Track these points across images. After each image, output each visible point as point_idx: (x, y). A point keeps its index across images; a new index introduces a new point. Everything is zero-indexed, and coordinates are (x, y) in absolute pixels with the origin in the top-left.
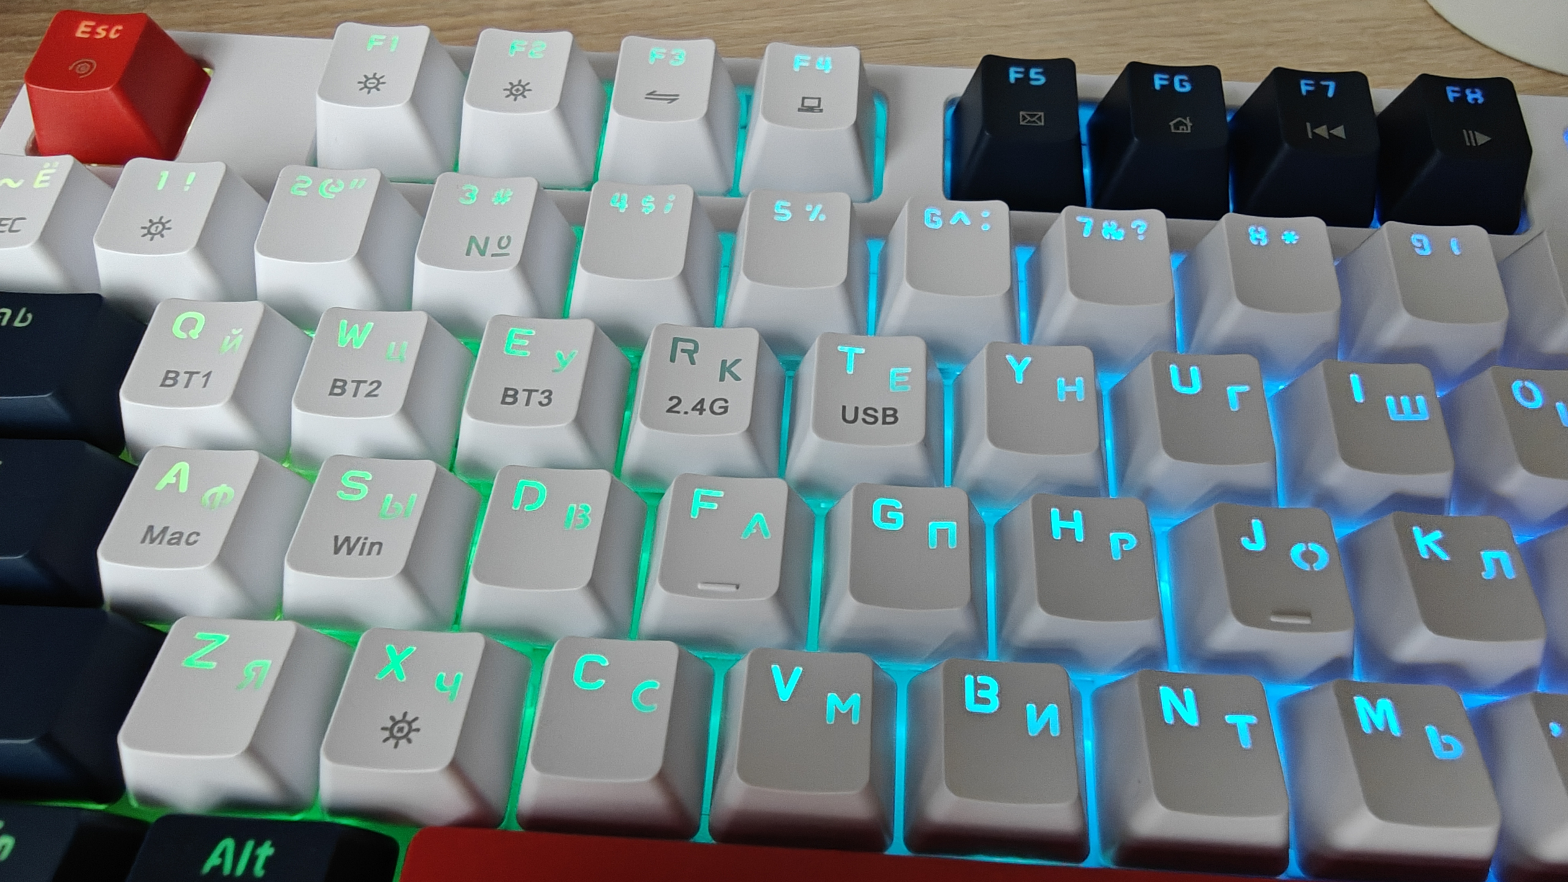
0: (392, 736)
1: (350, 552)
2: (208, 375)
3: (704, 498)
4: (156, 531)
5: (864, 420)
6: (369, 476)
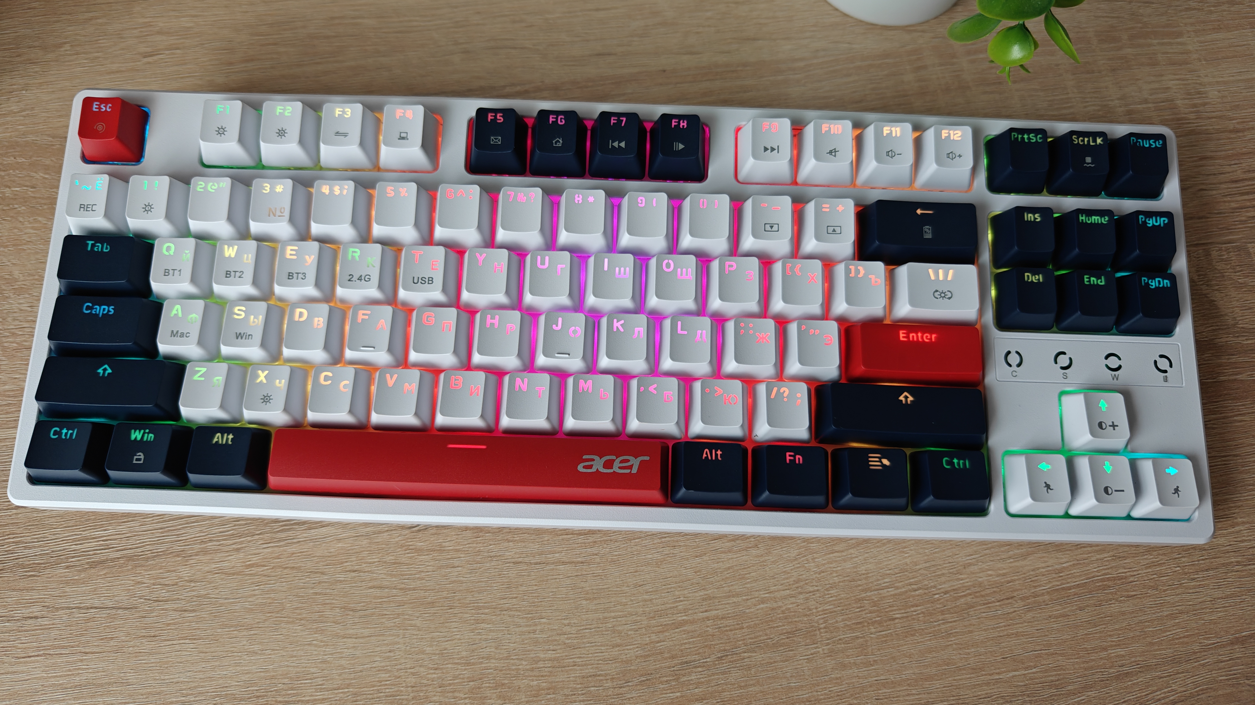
0: (264, 401)
1: (242, 338)
2: (180, 271)
3: (363, 314)
4: (175, 332)
5: (421, 283)
6: (244, 309)
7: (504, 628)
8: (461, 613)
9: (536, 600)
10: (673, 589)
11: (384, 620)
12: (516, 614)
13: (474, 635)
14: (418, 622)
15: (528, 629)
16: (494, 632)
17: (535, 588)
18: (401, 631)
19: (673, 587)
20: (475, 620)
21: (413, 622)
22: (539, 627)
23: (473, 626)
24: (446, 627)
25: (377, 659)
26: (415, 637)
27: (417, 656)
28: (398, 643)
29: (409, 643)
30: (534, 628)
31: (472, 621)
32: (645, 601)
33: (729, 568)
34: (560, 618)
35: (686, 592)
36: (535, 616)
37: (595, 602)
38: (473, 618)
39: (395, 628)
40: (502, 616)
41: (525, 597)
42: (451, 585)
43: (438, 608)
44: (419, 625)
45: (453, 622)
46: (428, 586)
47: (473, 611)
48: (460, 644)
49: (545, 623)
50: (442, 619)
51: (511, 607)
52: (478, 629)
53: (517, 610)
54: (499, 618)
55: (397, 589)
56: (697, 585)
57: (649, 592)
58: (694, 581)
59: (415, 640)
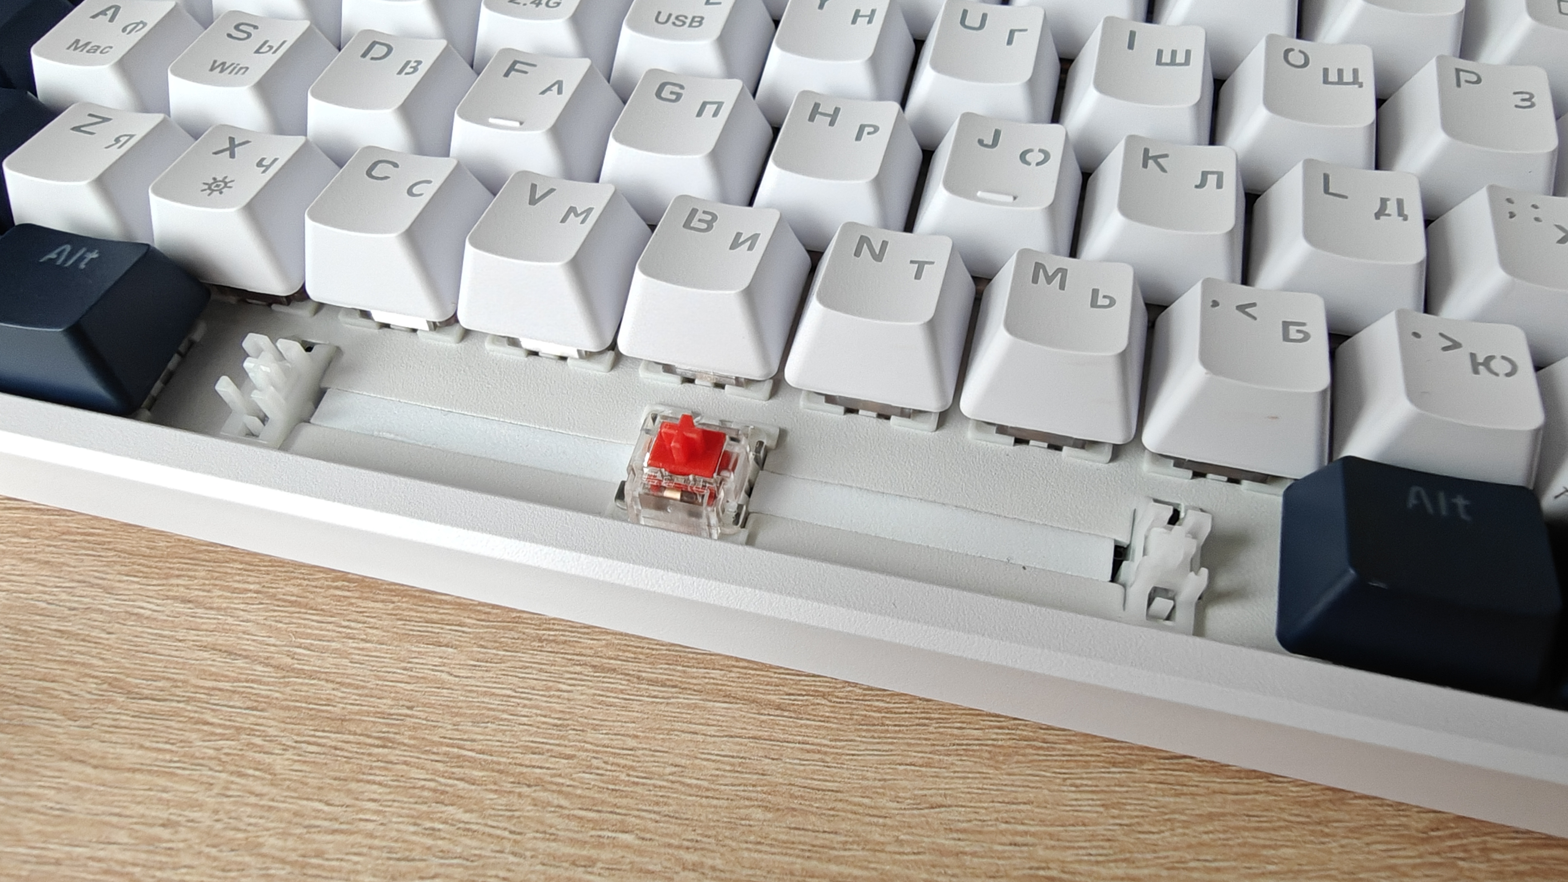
7: (506, 834)
8: (405, 763)
9: (623, 777)
10: (1029, 839)
11: (194, 736)
12: (556, 802)
13: (415, 833)
14: (279, 763)
15: (572, 851)
16: (472, 838)
17: (632, 743)
18: (223, 776)
19: (1033, 834)
20: (435, 791)
21: (268, 759)
22: (606, 855)
23: (424, 808)
24: (349, 792)
25: (122, 837)
26: (253, 800)
27: (231, 856)
28: (200, 806)
29: (228, 812)
30: (594, 853)
31: (426, 794)
32: (942, 852)
33: (1211, 817)
34: (675, 842)
35: (1069, 855)
36: (604, 821)
37: (790, 820)
38: (432, 785)
39: (212, 764)
40: (514, 799)
41: (595, 762)
42: (409, 687)
43: (351, 738)
44: (278, 769)
45: (374, 783)
46: (348, 676)
47: (440, 766)
48: (365, 850)
49: (627, 846)
50: (347, 766)
51: (549, 779)
52: (432, 820)
53: (560, 792)
54: (503, 801)
55: (267, 665)
56: (1107, 844)
57: (957, 831)
58: (1100, 829)
59: (249, 810)
